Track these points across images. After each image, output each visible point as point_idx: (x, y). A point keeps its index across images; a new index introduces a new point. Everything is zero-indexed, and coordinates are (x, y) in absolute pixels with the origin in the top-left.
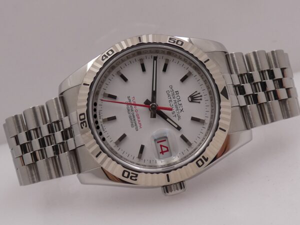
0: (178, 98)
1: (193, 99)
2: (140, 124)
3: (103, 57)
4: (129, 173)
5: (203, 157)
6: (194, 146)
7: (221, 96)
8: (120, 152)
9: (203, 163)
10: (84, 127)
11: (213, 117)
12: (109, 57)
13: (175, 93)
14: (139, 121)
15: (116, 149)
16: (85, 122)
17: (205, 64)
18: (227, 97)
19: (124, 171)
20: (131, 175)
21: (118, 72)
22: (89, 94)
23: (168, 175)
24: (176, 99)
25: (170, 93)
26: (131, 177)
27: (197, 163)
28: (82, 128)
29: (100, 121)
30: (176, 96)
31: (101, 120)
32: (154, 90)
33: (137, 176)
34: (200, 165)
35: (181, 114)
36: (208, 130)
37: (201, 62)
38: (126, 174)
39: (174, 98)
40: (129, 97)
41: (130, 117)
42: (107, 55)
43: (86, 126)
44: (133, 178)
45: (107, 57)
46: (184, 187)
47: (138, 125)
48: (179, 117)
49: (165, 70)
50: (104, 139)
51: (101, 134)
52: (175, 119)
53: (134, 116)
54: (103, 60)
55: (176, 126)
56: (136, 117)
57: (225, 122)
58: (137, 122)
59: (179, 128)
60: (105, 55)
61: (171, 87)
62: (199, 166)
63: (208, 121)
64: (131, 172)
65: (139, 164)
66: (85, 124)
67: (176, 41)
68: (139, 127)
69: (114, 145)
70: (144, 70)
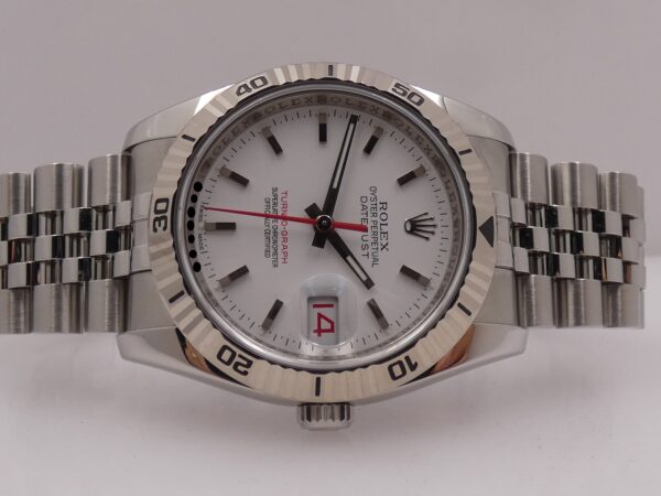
0: (384, 217)
1: (415, 227)
2: (286, 254)
3: (240, 88)
4: (234, 354)
5: (407, 358)
6: (393, 330)
7: (480, 235)
8: (225, 305)
9: (404, 373)
10: (160, 229)
11: (449, 277)
12: (254, 91)
13: (379, 206)
14: (285, 247)
15: (218, 296)
16: (165, 218)
17: (461, 157)
18: (491, 241)
19: (225, 348)
20: (237, 359)
21: (266, 130)
22: (190, 160)
23: (318, 380)
24: (378, 219)
25: (369, 204)
26: (237, 364)
27: (390, 368)
28: (155, 230)
29: (198, 225)
30: (379, 212)
31: (202, 225)
32: (335, 186)
33: (250, 364)
34: (397, 375)
35: (382, 254)
36: (433, 303)
37: (452, 151)
38: (226, 355)
39: (374, 215)
40: (275, 190)
41: (267, 233)
42: (250, 86)
43: (165, 229)
44: (240, 368)
45: (248, 90)
46: (349, 418)
47: (281, 255)
48: (376, 260)
49: (368, 149)
50: (197, 267)
51: (193, 254)
52: (366, 263)
53: (275, 233)
54: (239, 94)
55: (364, 278)
56: (280, 236)
57: (474, 293)
58: (280, 248)
59: (369, 284)
60: (245, 86)
61: (374, 190)
62: (394, 377)
63: (436, 283)
64: (238, 352)
65: (260, 341)
66: (163, 222)
67: (409, 93)
68: (280, 260)
69: (217, 285)
70: (323, 138)
